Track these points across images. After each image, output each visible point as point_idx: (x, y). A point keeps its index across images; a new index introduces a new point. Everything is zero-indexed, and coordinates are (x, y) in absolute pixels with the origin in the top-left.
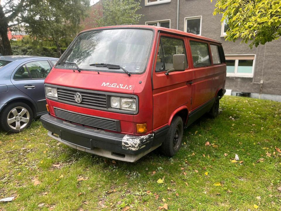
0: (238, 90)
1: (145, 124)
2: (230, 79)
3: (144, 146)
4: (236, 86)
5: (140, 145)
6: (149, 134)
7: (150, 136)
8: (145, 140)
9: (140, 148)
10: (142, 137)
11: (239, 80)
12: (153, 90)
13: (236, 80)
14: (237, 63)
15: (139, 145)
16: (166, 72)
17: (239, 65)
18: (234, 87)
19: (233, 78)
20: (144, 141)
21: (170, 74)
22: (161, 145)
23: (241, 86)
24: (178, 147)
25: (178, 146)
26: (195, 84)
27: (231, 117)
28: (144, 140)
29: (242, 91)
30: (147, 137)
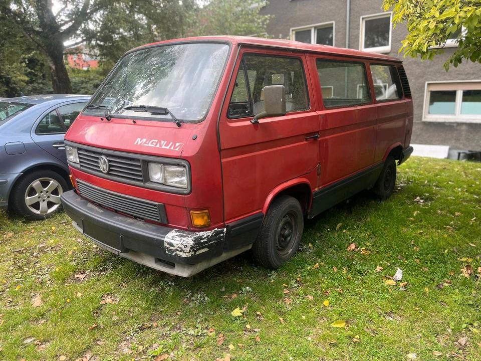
0: (461, 146)
1: (207, 211)
2: (447, 126)
3: (206, 249)
4: (457, 140)
5: (193, 247)
6: (216, 229)
7: (217, 233)
8: (205, 240)
9: (197, 253)
10: (201, 234)
11: (464, 127)
12: (220, 150)
13: (458, 128)
14: (459, 95)
15: (191, 248)
16: (252, 119)
17: (464, 100)
18: (453, 141)
19: (452, 124)
20: (202, 241)
21: (260, 121)
22: (250, 247)
23: (467, 139)
24: (290, 252)
25: (291, 250)
26: (326, 137)
27: (418, 198)
28: (203, 239)
29: (470, 149)
30: (210, 234)
